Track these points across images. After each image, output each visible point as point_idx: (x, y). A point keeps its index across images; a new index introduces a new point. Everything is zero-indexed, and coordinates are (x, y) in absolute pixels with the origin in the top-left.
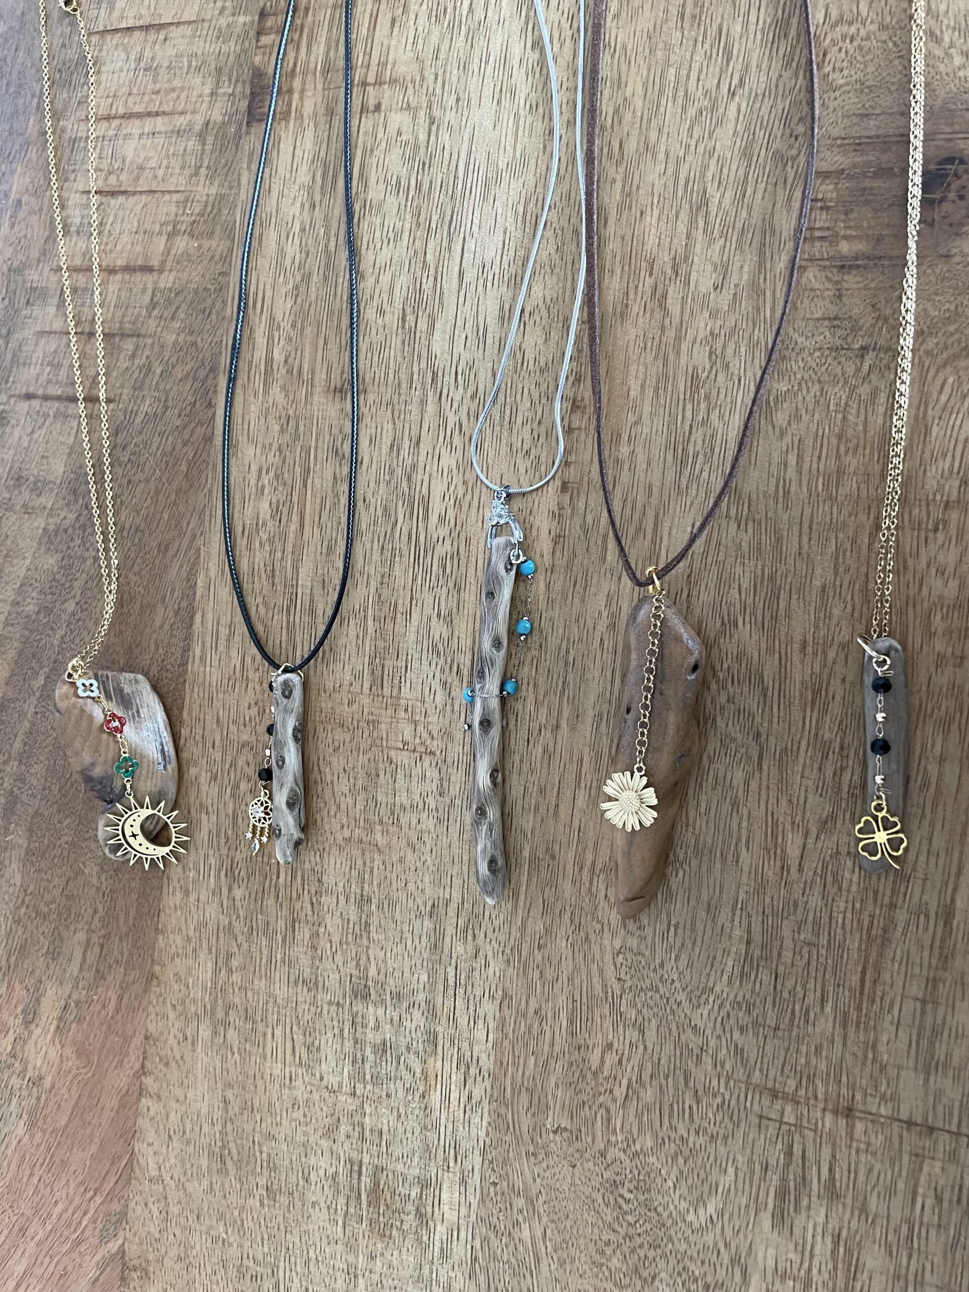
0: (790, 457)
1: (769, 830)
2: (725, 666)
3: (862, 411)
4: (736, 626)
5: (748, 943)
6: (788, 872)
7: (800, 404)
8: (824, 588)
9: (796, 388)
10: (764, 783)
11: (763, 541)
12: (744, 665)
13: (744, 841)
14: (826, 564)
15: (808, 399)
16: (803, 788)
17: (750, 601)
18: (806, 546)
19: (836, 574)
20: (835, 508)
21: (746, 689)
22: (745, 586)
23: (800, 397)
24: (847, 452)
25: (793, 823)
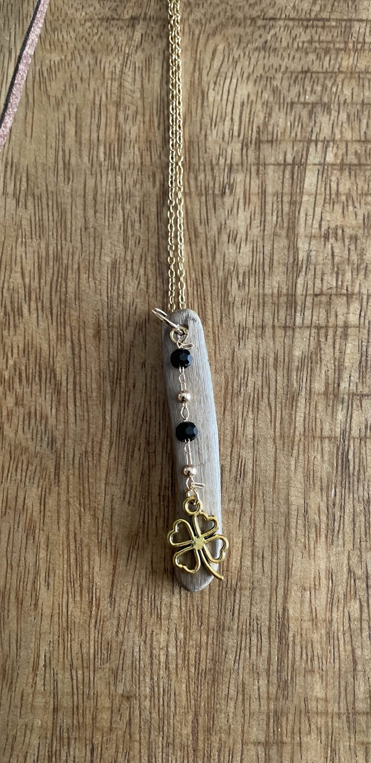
0: (67, 127)
1: (73, 556)
2: (11, 362)
3: (138, 78)
4: (21, 314)
5: (55, 710)
6: (98, 606)
7: (73, 74)
8: (114, 265)
9: (69, 58)
10: (63, 498)
11: (45, 218)
12: (32, 359)
13: (43, 575)
14: (115, 237)
15: (81, 67)
16: (108, 497)
17: (34, 285)
18: (92, 220)
19: (126, 248)
20: (119, 178)
21: (36, 388)
22: (29, 267)
23: (74, 67)
24: (126, 119)
25: (100, 543)
